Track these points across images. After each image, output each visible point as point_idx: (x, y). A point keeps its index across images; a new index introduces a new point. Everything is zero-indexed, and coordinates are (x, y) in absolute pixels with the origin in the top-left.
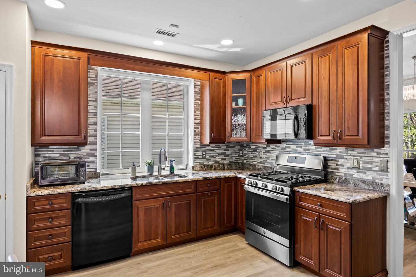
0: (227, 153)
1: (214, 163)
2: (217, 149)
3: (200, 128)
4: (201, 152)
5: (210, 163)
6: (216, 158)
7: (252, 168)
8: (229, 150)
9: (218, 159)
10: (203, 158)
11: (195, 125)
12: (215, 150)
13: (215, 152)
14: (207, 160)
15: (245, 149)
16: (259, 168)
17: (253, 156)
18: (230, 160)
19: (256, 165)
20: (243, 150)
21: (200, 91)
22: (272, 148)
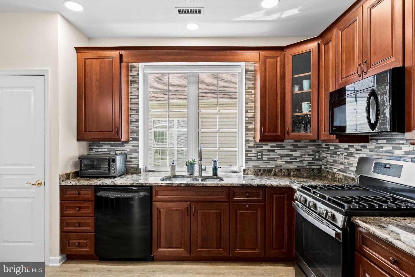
0: (293, 155)
1: (274, 166)
2: (279, 149)
3: (253, 123)
4: (256, 153)
5: (268, 166)
6: (277, 160)
7: (330, 177)
8: (298, 151)
9: (280, 162)
10: (258, 159)
11: (247, 119)
12: (276, 151)
13: (276, 152)
14: (264, 162)
15: (323, 151)
16: (339, 179)
17: (332, 161)
18: (299, 164)
19: (336, 173)
20: (321, 151)
21: (254, 78)
22: (357, 150)
